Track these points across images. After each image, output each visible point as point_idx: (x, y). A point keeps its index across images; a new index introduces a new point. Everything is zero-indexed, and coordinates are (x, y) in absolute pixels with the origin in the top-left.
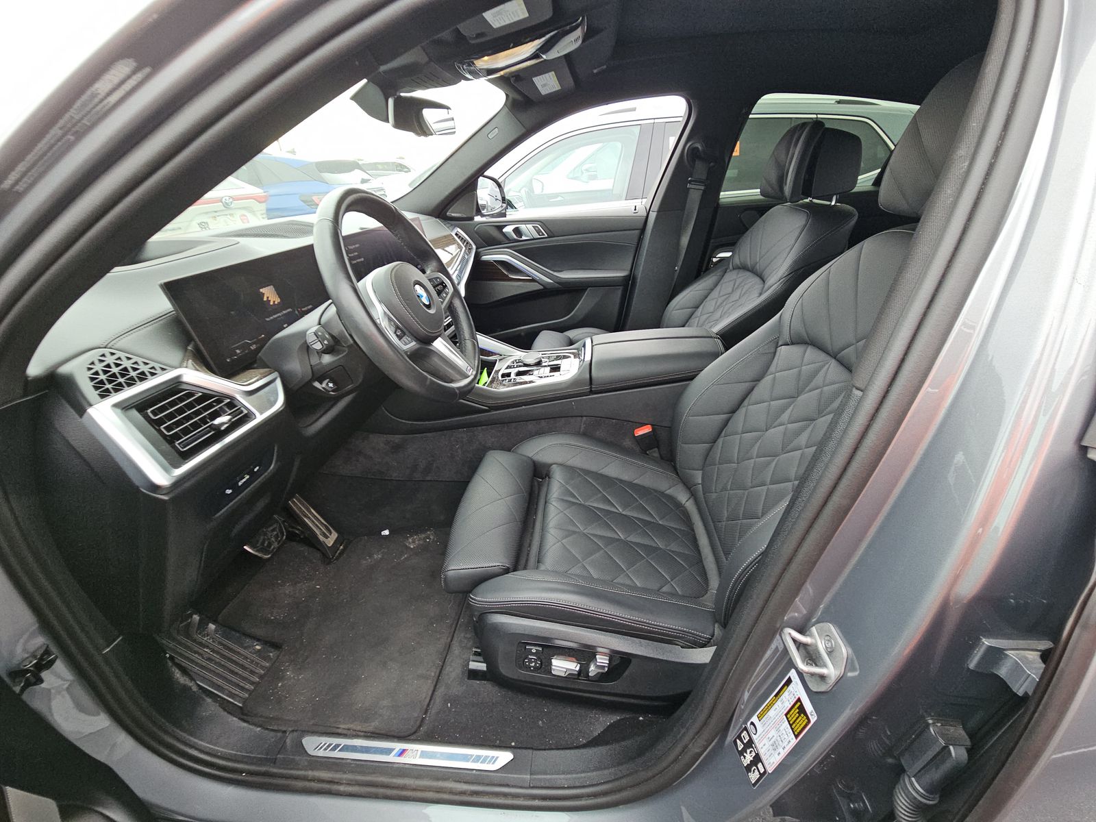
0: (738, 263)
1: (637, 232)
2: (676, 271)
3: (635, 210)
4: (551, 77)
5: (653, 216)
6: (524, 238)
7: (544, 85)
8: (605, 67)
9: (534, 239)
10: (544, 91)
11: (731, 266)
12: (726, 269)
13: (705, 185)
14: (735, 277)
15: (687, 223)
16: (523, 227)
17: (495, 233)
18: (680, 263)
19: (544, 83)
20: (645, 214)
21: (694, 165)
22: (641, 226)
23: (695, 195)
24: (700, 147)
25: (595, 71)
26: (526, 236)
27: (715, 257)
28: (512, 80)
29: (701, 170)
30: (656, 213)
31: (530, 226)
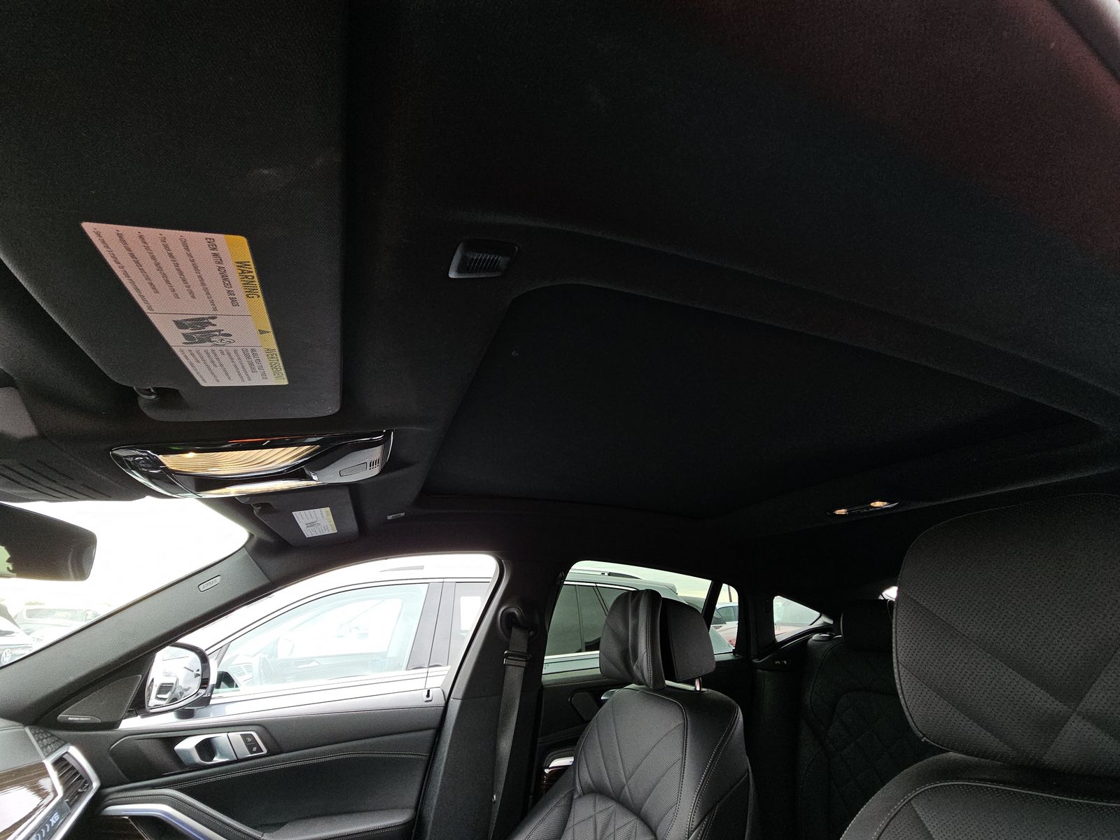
0: (590, 781)
1: (431, 732)
2: (495, 802)
3: (428, 696)
4: (325, 515)
5: (455, 706)
6: (217, 760)
7: (311, 525)
8: (403, 514)
9: (238, 761)
10: (309, 533)
11: (579, 788)
12: (572, 794)
13: (526, 661)
14: (592, 812)
15: (507, 715)
16: (221, 738)
17: (157, 753)
18: (500, 787)
19: (311, 521)
20: (442, 702)
21: (511, 634)
22: (436, 722)
23: (515, 675)
24: (517, 613)
25: (390, 517)
26: (222, 756)
27: (548, 768)
28: (256, 511)
29: (519, 639)
30: (460, 701)
31: (236, 736)
